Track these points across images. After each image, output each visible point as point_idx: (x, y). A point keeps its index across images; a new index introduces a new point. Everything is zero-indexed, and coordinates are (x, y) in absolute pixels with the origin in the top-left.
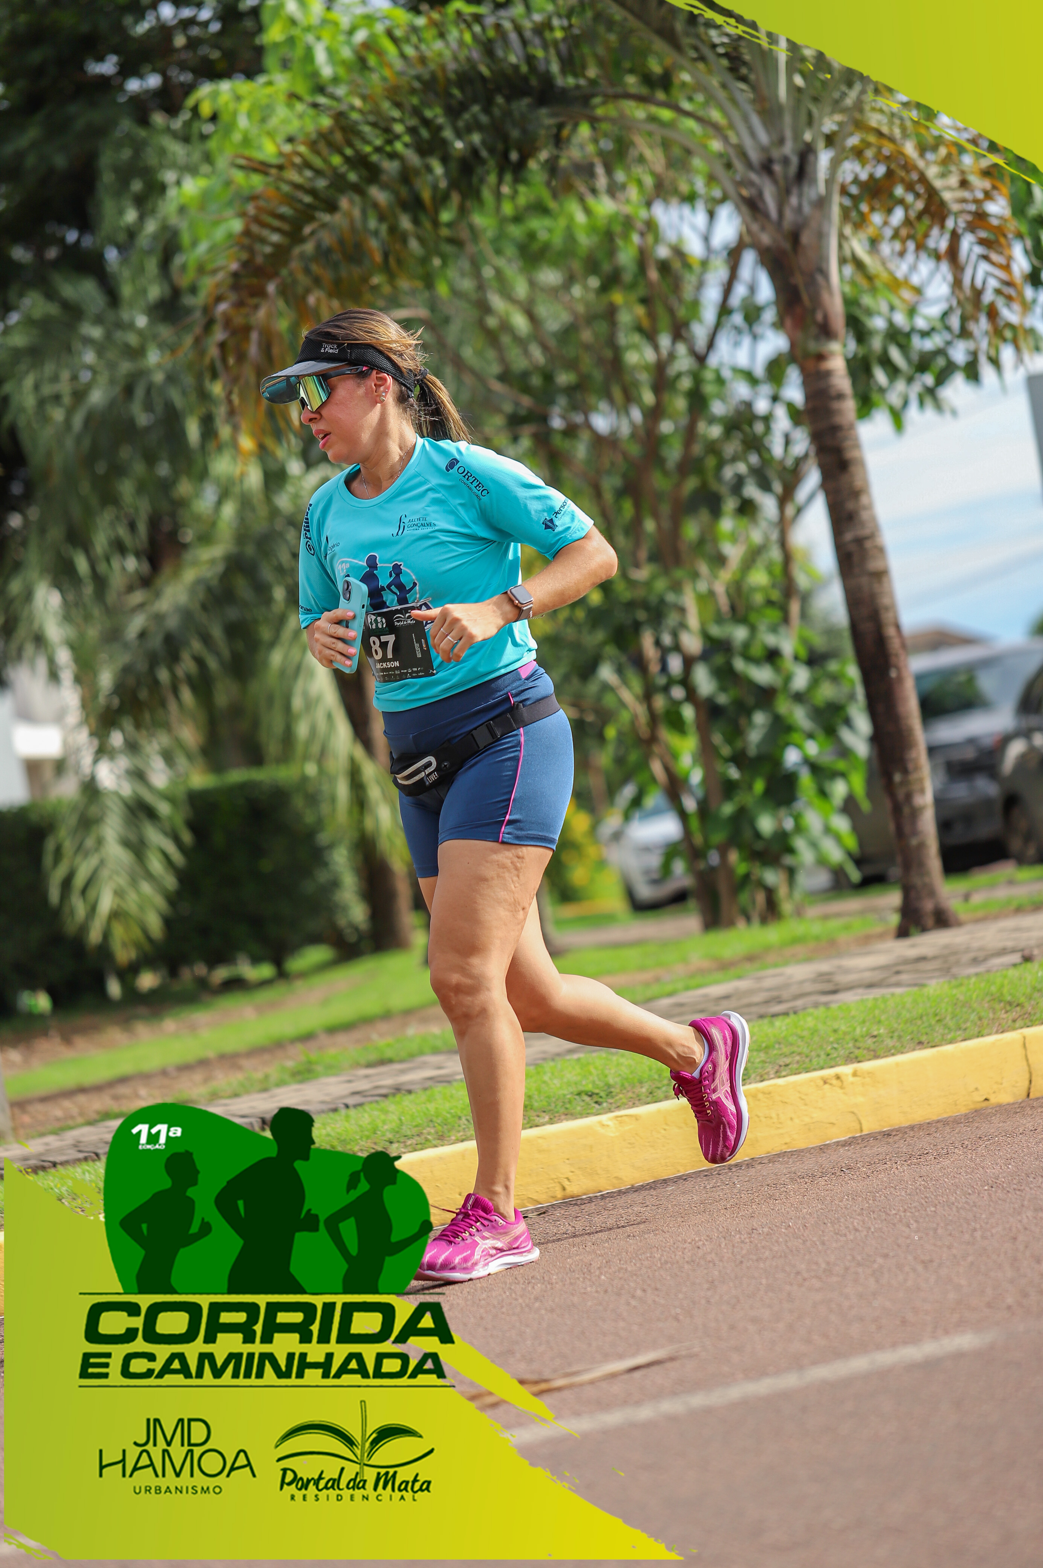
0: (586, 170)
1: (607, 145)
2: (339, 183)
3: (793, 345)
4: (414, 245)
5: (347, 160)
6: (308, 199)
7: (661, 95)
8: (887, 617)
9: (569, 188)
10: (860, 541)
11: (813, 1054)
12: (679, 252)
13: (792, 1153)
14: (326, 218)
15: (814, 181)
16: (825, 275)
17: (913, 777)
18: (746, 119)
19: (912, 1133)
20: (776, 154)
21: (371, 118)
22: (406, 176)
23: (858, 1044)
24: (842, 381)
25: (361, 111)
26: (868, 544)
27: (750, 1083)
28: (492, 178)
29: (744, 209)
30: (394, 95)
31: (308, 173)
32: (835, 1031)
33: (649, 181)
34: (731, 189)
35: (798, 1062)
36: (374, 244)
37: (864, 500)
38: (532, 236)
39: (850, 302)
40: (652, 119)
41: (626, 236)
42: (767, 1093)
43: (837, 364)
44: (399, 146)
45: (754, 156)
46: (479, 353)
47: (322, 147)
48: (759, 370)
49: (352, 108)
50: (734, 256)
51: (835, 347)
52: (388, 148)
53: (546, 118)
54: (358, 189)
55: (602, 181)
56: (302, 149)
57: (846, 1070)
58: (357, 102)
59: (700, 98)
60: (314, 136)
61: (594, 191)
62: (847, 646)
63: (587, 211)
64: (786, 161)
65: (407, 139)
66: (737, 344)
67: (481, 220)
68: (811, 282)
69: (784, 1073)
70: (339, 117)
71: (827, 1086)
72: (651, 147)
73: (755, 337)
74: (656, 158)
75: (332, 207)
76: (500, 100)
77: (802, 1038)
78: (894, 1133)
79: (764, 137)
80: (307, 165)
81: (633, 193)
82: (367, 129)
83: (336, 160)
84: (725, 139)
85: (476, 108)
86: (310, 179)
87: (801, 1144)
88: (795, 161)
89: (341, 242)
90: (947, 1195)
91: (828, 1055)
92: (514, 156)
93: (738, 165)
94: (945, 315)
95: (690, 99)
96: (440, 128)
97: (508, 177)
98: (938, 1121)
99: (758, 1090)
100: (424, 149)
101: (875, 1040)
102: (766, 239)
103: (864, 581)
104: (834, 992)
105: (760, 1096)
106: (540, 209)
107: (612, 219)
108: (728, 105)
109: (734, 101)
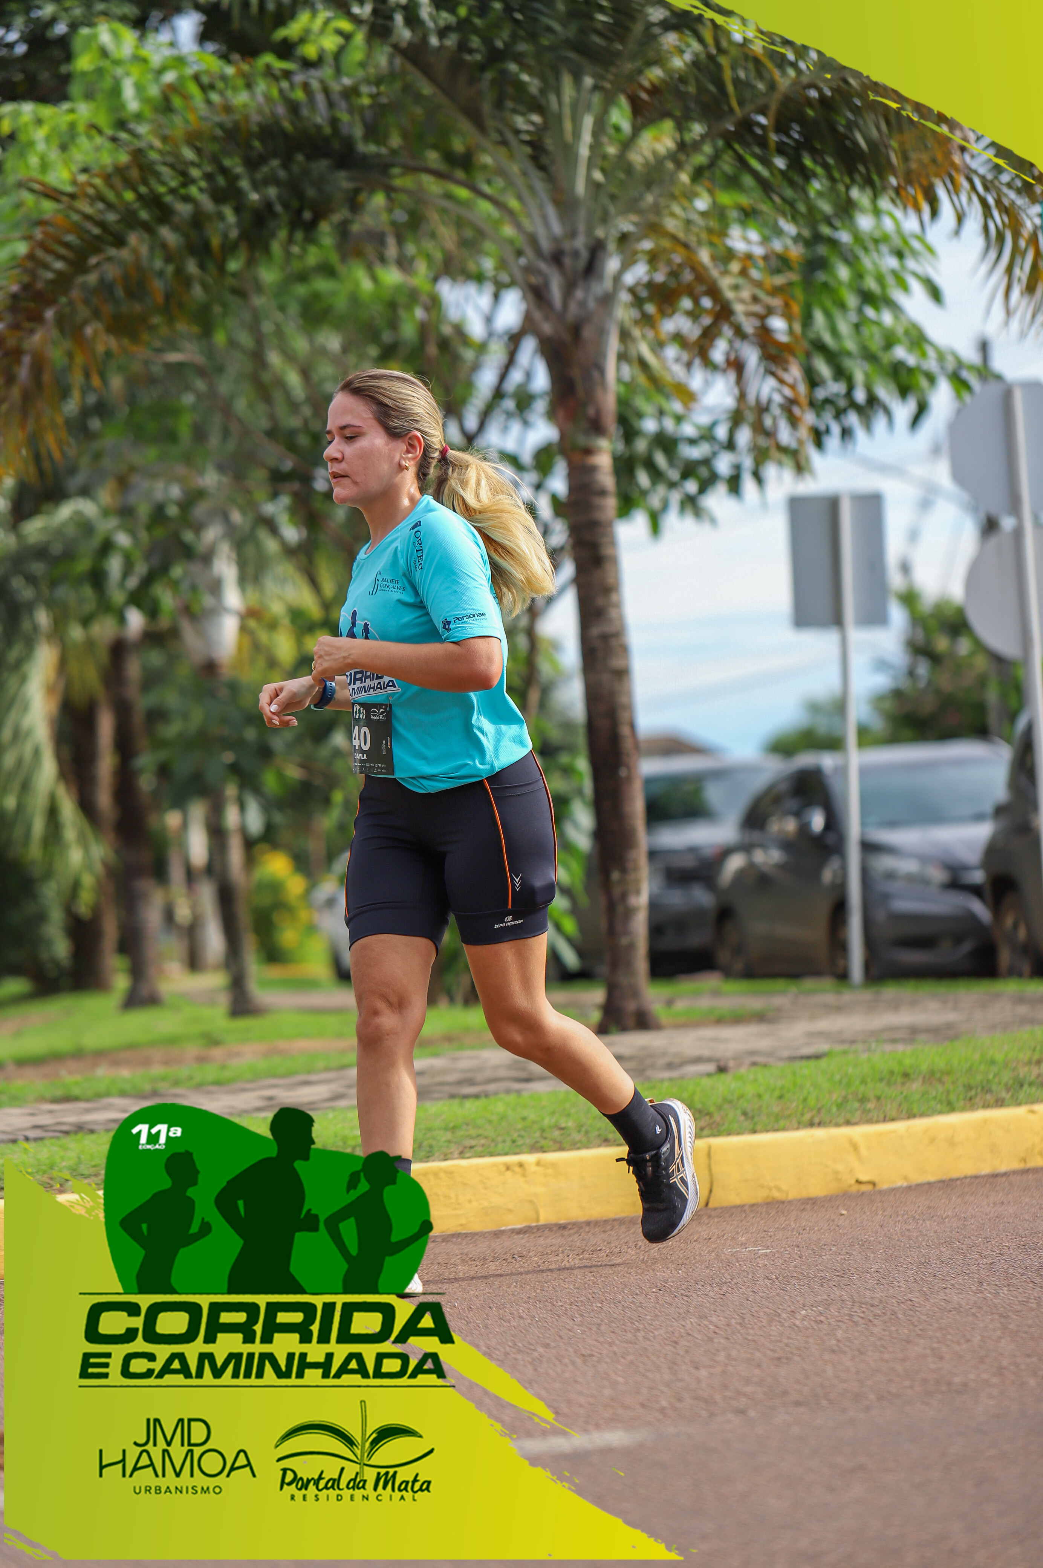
0: (379, 239)
1: (401, 216)
2: (130, 220)
3: (563, 435)
4: (197, 291)
5: (140, 197)
6: (96, 231)
7: (460, 174)
8: (623, 716)
9: (359, 254)
10: (606, 638)
11: (500, 1139)
12: (459, 330)
13: (466, 1235)
14: (112, 252)
15: (601, 277)
16: (602, 371)
17: (631, 877)
18: (541, 207)
19: (587, 1229)
20: (567, 246)
21: (170, 159)
22: (198, 221)
23: (545, 1135)
24: (606, 479)
25: (160, 152)
26: (614, 642)
27: (433, 1161)
28: (283, 234)
29: (530, 296)
30: (193, 139)
31: (100, 206)
32: (524, 1119)
33: (438, 256)
34: (518, 275)
35: (483, 1146)
36: (158, 286)
37: (614, 597)
38: (316, 296)
39: (623, 403)
40: (449, 196)
41: (409, 307)
42: (449, 1173)
43: (603, 461)
44: (193, 191)
45: (546, 245)
46: (251, 406)
47: (117, 181)
48: (527, 458)
49: (151, 147)
50: (514, 340)
51: (604, 444)
52: (183, 191)
53: (343, 181)
54: (147, 228)
55: (392, 251)
56: (98, 181)
57: (529, 1159)
58: (157, 143)
59: (500, 182)
60: (110, 169)
61: (383, 260)
62: (581, 740)
63: (374, 279)
64: (576, 254)
65: (203, 184)
66: (505, 430)
67: (269, 275)
68: (587, 376)
69: (468, 1155)
70: (138, 154)
71: (509, 1173)
72: (444, 223)
73: (526, 423)
74: (448, 235)
75: (120, 242)
76: (300, 158)
77: (490, 1122)
78: (570, 1227)
79: (557, 228)
80: (100, 198)
81: (422, 267)
82: (164, 170)
83: (129, 196)
84: (518, 226)
85: (275, 163)
86: (100, 211)
87: (476, 1227)
88: (585, 255)
89: (126, 278)
90: (615, 1293)
91: (514, 1142)
92: (307, 215)
93: (529, 252)
94: (714, 424)
95: (489, 182)
96: (237, 177)
97: (299, 235)
98: (615, 1220)
99: (441, 1169)
100: (219, 197)
101: (562, 1132)
102: (547, 328)
103: (605, 678)
104: (528, 1080)
105: (442, 1175)
106: (327, 270)
107: (398, 288)
108: (525, 193)
109: (531, 189)
